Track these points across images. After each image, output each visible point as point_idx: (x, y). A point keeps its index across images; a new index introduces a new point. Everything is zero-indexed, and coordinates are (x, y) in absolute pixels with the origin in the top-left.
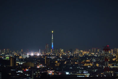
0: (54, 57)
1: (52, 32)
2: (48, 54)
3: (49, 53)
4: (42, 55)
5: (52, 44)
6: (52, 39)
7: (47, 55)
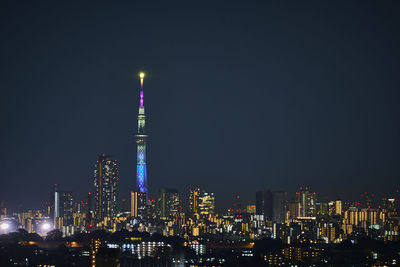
0: (151, 246)
1: (142, 75)
2: (111, 222)
3: (119, 218)
4: (68, 231)
5: (141, 157)
6: (141, 122)
7: (103, 235)
